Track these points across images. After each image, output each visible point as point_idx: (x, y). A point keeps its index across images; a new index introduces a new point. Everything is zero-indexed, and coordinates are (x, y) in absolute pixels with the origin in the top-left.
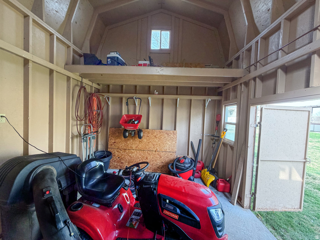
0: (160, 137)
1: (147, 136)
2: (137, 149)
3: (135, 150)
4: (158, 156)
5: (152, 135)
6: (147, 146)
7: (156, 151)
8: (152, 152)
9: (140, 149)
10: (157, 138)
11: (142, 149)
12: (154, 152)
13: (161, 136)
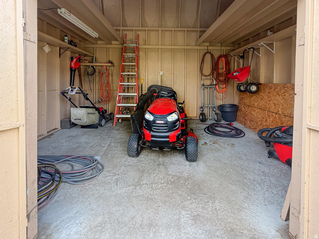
0: (283, 94)
1: (269, 92)
2: (258, 107)
3: (256, 108)
4: (279, 121)
5: (274, 91)
6: (268, 105)
7: (276, 113)
8: (272, 114)
9: (260, 108)
10: (279, 95)
11: (263, 108)
12: (274, 114)
13: (284, 92)
